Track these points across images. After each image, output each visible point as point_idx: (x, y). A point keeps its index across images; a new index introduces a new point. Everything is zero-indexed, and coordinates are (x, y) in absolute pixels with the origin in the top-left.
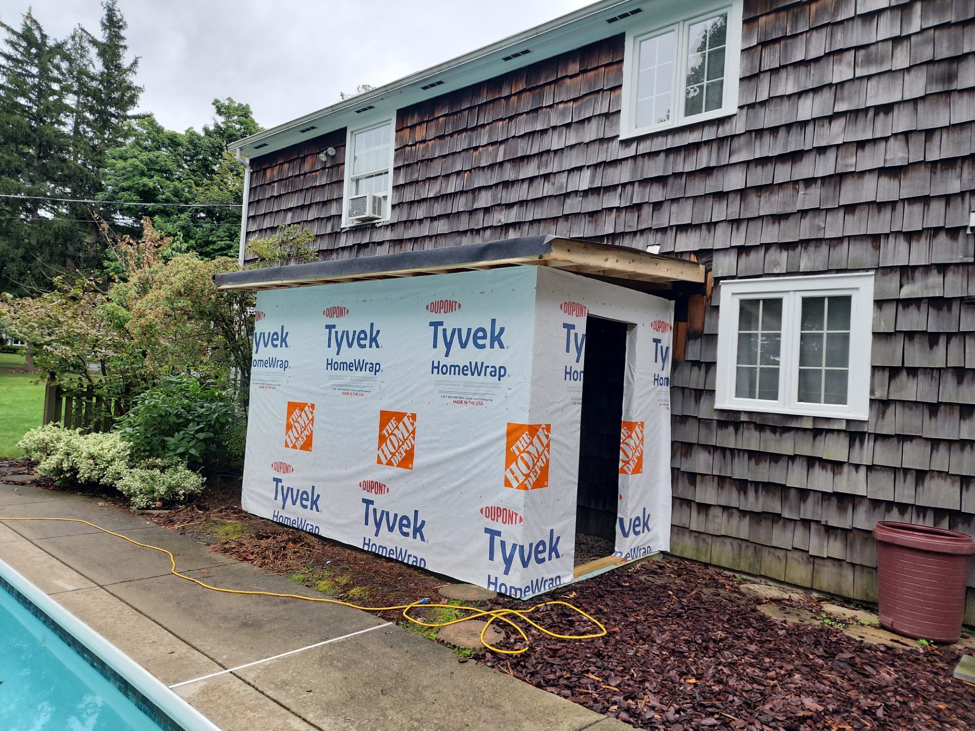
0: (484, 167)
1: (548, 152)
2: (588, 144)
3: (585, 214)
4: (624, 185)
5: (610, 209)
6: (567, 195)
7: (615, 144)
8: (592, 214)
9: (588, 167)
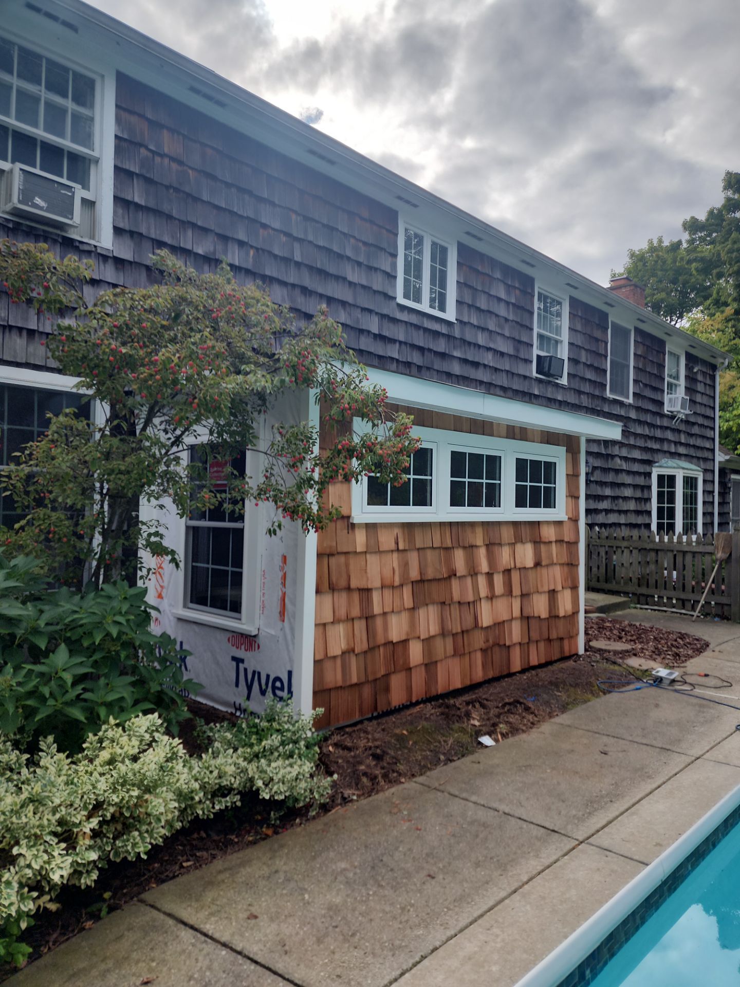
0: (276, 256)
1: (344, 279)
2: (375, 292)
3: (375, 355)
4: (401, 342)
5: (392, 359)
6: (361, 331)
7: (393, 304)
8: (380, 357)
9: (377, 313)
